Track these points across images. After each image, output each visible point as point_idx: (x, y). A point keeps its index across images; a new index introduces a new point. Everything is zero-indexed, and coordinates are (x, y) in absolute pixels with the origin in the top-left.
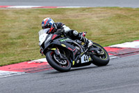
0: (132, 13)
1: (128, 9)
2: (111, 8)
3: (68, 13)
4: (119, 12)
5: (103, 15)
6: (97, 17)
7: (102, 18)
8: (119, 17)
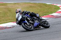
0: (36, 5)
1: (35, 4)
2: (27, 3)
3: (8, 5)
4: (31, 5)
5: (24, 6)
6: (21, 7)
7: (23, 7)
8: (31, 7)
